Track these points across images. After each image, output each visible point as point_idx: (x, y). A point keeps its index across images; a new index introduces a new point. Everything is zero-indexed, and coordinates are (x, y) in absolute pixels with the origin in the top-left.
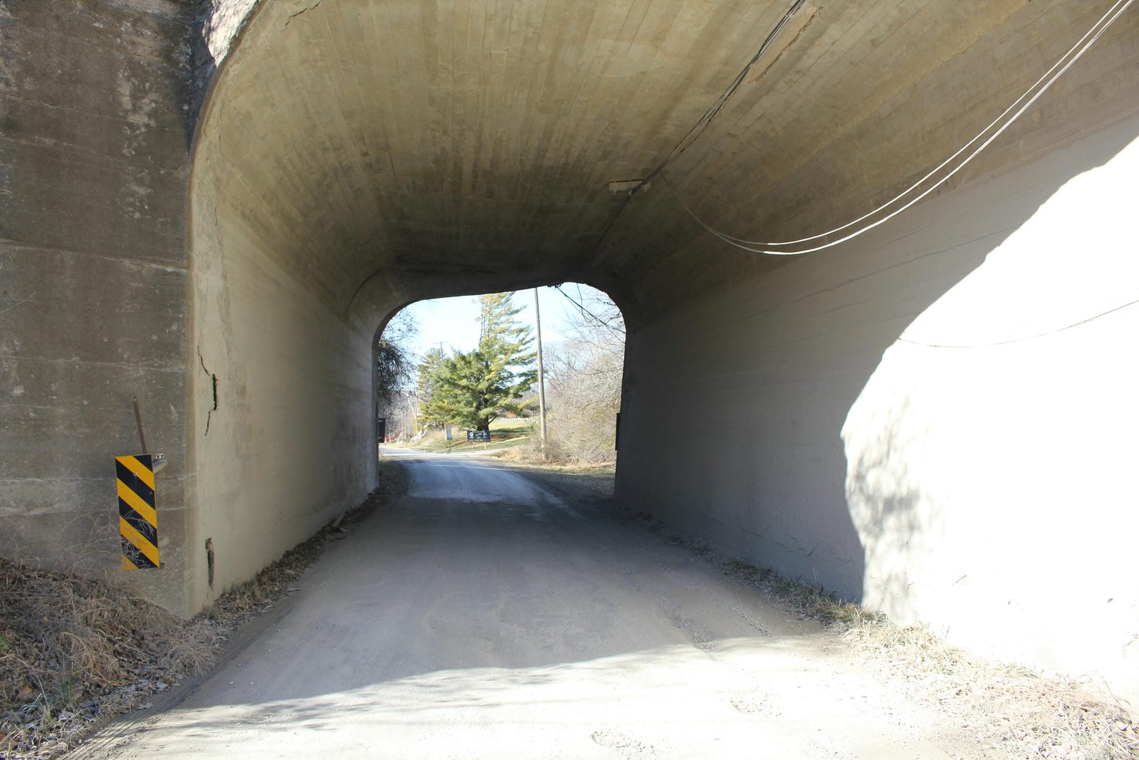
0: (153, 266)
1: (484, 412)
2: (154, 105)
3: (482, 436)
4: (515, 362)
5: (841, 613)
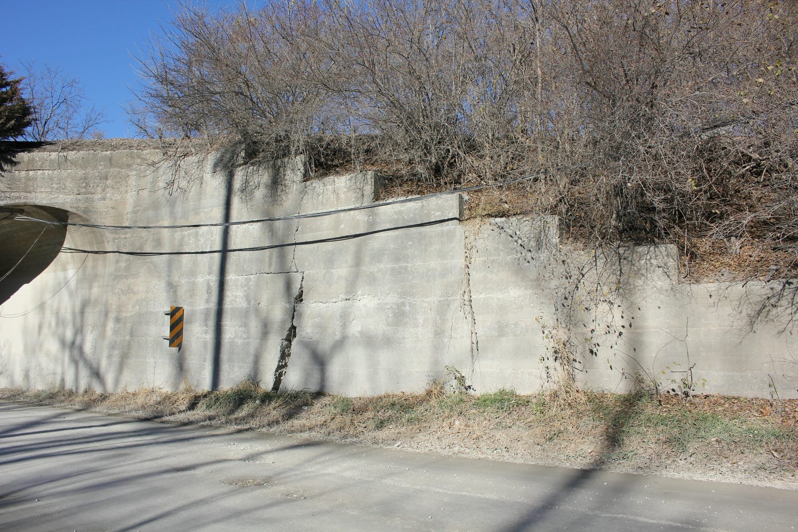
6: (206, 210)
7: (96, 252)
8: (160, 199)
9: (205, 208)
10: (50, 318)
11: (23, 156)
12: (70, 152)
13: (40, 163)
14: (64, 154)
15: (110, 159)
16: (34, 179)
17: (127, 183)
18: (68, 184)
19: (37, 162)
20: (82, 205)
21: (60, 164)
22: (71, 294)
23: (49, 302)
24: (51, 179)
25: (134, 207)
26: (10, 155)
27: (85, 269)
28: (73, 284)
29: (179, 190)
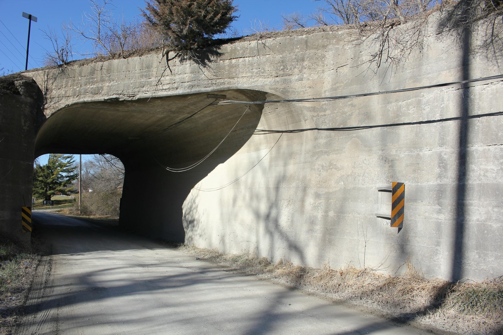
0: (27, 163)
1: (49, 192)
2: (28, 124)
3: (50, 203)
4: (64, 171)
5: (179, 245)
6: (430, 75)
7: (291, 131)
8: (365, 72)
9: (428, 74)
10: (244, 192)
11: (227, 47)
12: (268, 39)
13: (241, 52)
14: (263, 41)
15: (306, 42)
16: (237, 66)
17: (324, 63)
18: (267, 68)
19: (238, 51)
20: (280, 86)
21: (258, 52)
22: (264, 172)
23: (243, 179)
24: (251, 64)
25: (332, 85)
26: (216, 48)
27: (279, 148)
28: (266, 161)
29: (389, 60)
